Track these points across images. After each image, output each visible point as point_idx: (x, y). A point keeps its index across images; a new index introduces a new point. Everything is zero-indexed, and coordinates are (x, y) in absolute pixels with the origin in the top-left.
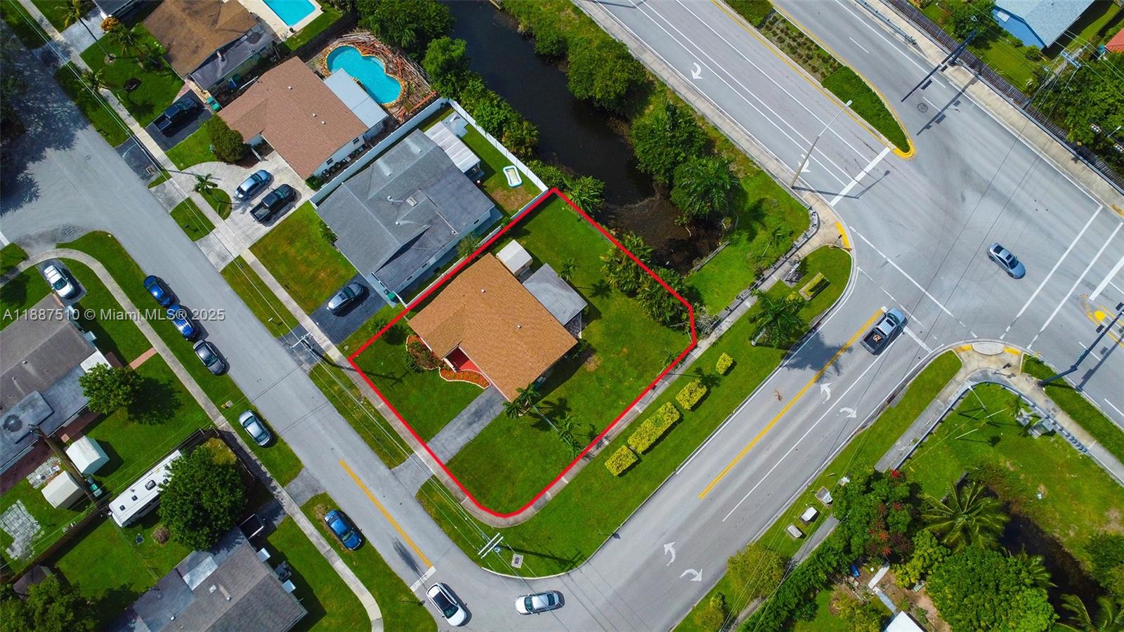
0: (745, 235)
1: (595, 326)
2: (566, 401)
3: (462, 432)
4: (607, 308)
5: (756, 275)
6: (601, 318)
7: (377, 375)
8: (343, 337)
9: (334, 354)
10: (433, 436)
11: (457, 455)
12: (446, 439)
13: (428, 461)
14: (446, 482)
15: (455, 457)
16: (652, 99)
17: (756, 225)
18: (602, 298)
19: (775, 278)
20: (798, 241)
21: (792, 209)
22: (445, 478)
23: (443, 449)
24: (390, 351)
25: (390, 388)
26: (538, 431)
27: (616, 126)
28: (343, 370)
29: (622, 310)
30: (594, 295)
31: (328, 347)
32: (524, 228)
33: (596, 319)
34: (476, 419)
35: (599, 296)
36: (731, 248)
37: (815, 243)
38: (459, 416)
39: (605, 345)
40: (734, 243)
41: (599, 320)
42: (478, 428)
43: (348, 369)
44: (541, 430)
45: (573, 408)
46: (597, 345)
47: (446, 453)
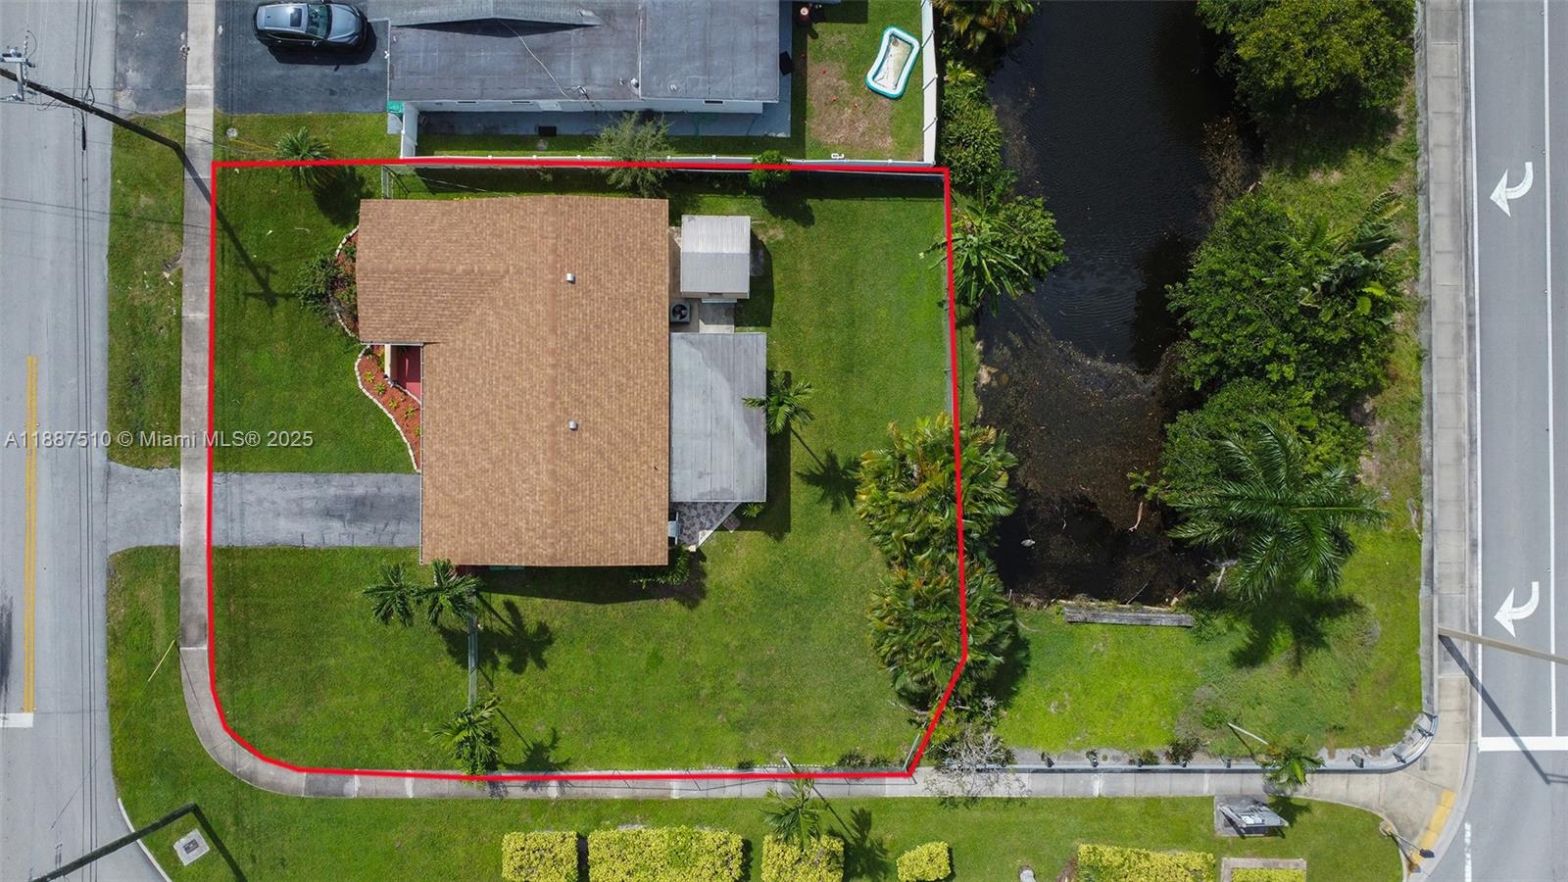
0: (1240, 636)
1: (751, 545)
2: (550, 642)
3: (301, 513)
4: (814, 530)
5: (1175, 745)
6: (779, 538)
7: (239, 247)
8: (247, 106)
9: (200, 124)
10: (241, 471)
11: (255, 550)
12: (260, 502)
13: (191, 509)
14: (189, 582)
15: (245, 552)
16: (1356, 159)
17: (1284, 639)
18: (823, 498)
19: (1206, 785)
20: (1332, 756)
21: (1392, 677)
22: (195, 573)
23: (236, 512)
24: (307, 218)
25: (242, 298)
26: (445, 648)
27: (1219, 149)
28: (188, 176)
29: (839, 561)
30: (811, 479)
31: (200, 100)
32: (811, 202)
33: (768, 533)
34: (348, 516)
35: (819, 491)
36: (1185, 638)
37: (1362, 791)
38: (321, 478)
39: (734, 602)
40: (1199, 635)
41: (771, 541)
42: (336, 534)
43: (198, 182)
44: (450, 652)
45: (551, 668)
46: (718, 587)
47: (237, 526)
